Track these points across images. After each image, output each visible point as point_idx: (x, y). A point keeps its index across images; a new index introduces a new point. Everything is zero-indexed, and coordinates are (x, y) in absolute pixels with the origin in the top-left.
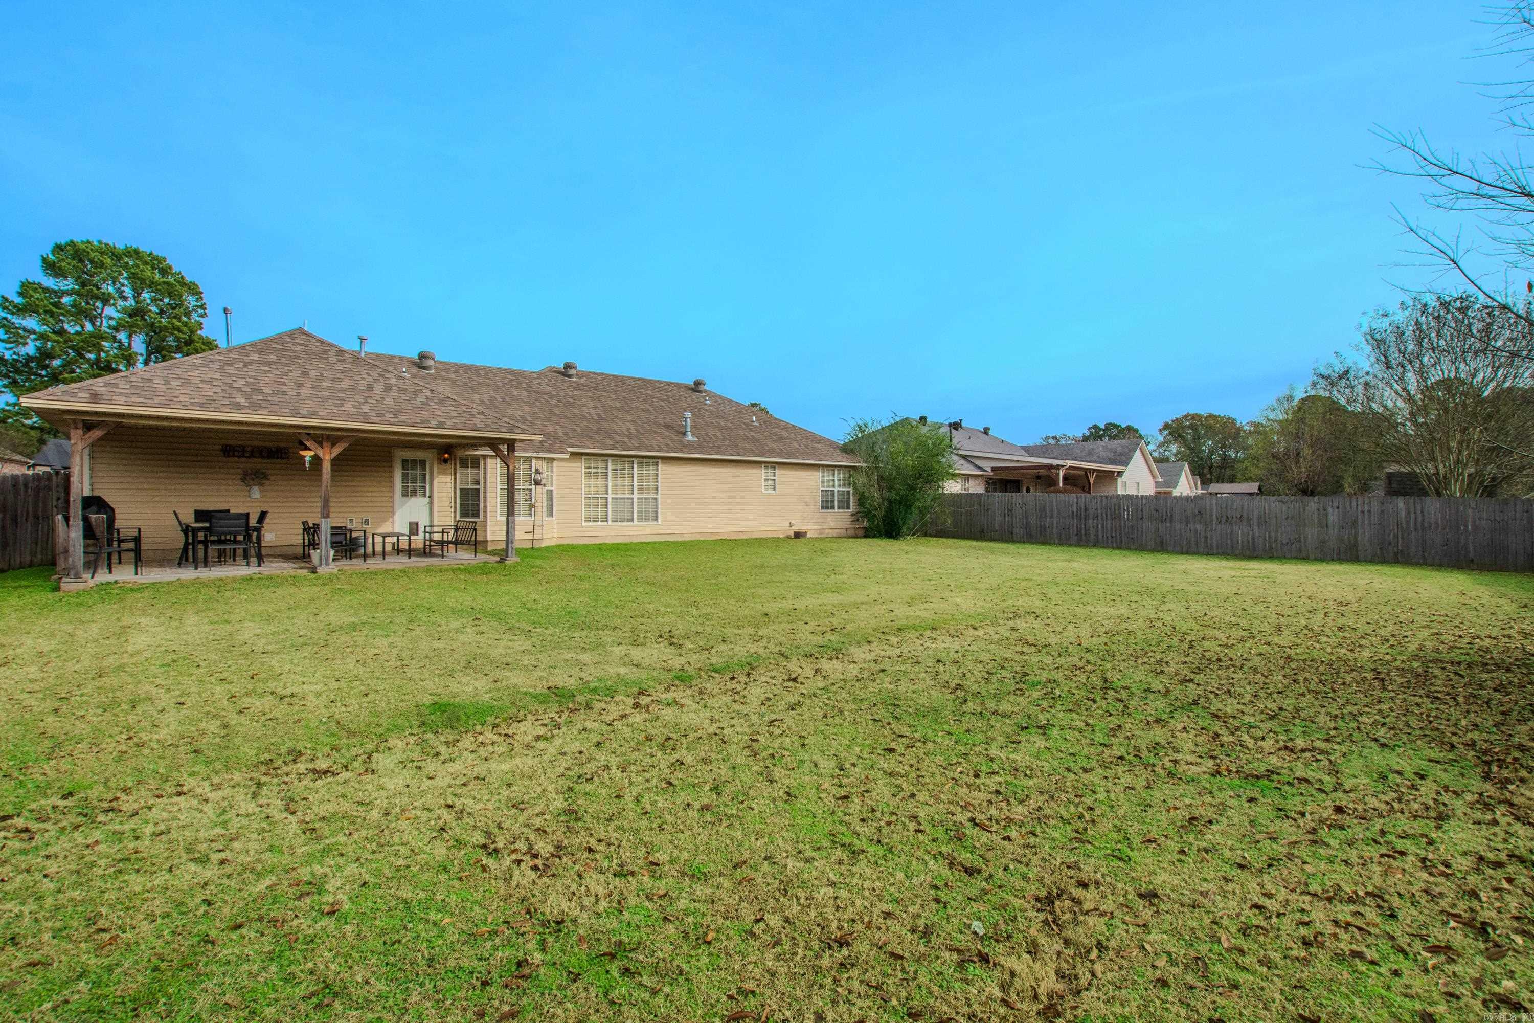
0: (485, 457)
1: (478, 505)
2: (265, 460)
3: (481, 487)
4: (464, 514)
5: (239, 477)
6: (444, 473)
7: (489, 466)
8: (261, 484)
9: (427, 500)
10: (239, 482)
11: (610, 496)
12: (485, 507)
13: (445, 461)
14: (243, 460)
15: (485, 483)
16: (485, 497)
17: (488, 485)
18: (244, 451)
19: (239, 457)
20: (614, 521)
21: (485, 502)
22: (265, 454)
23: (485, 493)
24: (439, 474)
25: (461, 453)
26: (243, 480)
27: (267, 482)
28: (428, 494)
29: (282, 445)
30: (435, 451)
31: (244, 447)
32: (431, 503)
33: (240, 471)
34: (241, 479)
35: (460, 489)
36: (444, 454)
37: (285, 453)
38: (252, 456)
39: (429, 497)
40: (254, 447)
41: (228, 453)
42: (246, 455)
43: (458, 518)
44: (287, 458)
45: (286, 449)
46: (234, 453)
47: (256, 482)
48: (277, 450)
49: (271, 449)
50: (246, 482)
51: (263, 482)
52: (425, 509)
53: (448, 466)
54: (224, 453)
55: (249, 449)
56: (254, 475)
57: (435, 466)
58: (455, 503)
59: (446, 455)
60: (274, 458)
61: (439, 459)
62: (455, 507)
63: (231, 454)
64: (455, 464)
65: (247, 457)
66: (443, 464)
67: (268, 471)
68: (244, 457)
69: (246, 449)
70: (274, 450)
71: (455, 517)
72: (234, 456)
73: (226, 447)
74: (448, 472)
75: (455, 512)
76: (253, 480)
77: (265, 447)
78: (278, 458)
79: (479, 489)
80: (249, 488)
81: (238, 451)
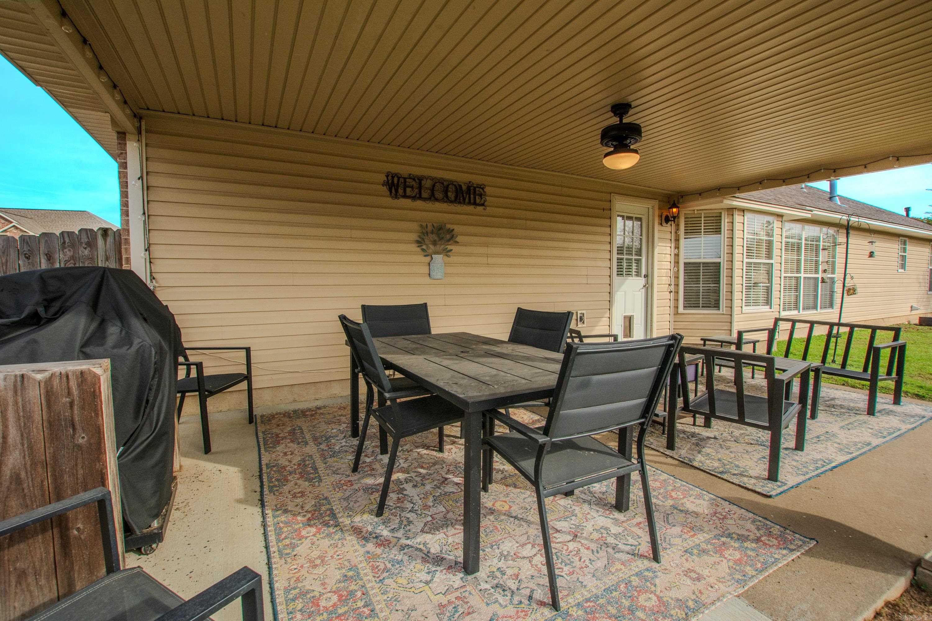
0: (731, 210)
1: (719, 290)
2: (453, 207)
3: (723, 260)
4: (692, 302)
5: (414, 236)
6: (664, 239)
7: (738, 226)
8: (447, 253)
9: (641, 281)
10: (414, 247)
11: (802, 275)
13: (667, 220)
14: (419, 204)
15: (731, 254)
18: (420, 187)
19: (414, 198)
20: (803, 308)
22: (451, 195)
24: (659, 239)
25: (695, 206)
26: (420, 243)
27: (455, 248)
28: (644, 272)
29: (477, 179)
30: (656, 203)
31: (420, 179)
32: (649, 287)
33: (415, 226)
34: (418, 242)
35: (685, 263)
36: (672, 208)
37: (481, 195)
38: (432, 198)
39: (646, 276)
40: (436, 181)
41: (397, 191)
42: (425, 195)
43: (681, 309)
44: (483, 205)
45: (482, 187)
46: (405, 191)
47: (439, 248)
48: (469, 188)
49: (460, 186)
50: (424, 247)
51: (449, 247)
52: (640, 296)
53: (669, 228)
54: (391, 192)
55: (427, 184)
56: (438, 235)
57: (657, 227)
58: (677, 285)
59: (674, 210)
60: (464, 203)
61: (661, 216)
62: (677, 292)
63: (401, 191)
64: (678, 225)
65: (425, 199)
66: (664, 224)
67: (457, 229)
68: (420, 198)
69: (423, 182)
70: (464, 188)
71: (677, 307)
72: (405, 196)
73: (393, 177)
74: (668, 236)
75: (677, 300)
76: (434, 243)
77: (452, 183)
78: (469, 203)
79: (720, 263)
80: (428, 259)
81: (412, 187)
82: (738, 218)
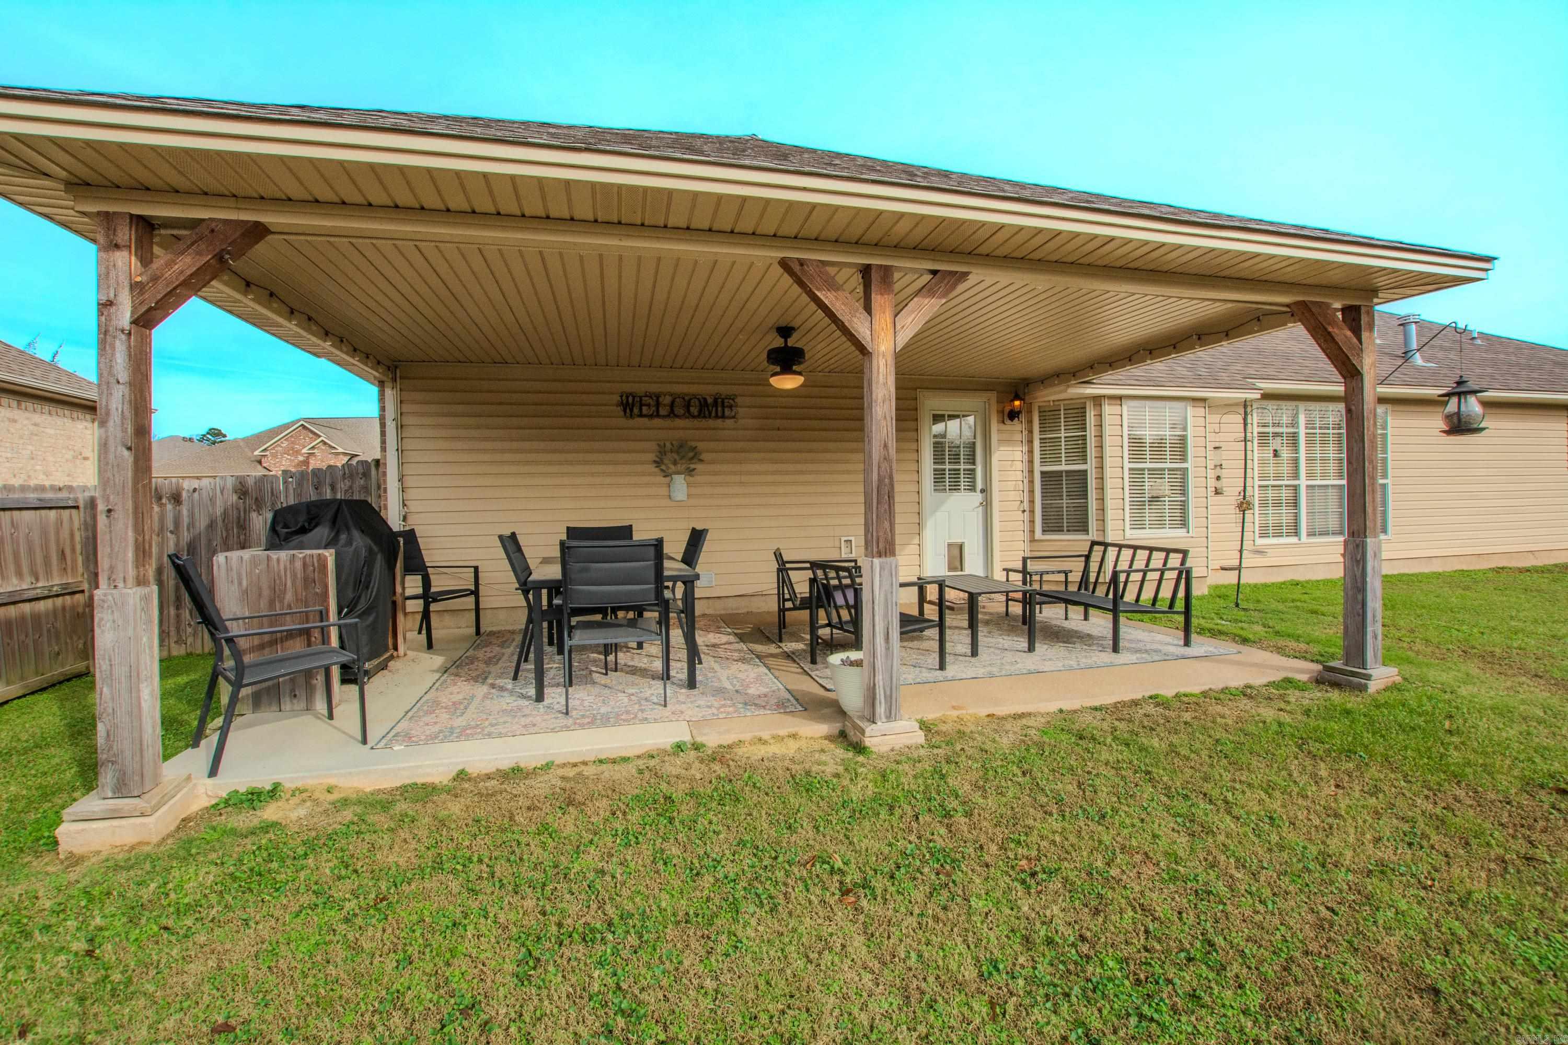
0: (1098, 400)
1: (1085, 508)
2: (696, 423)
3: (1090, 466)
4: (1052, 525)
5: (652, 456)
6: (1009, 442)
7: (1108, 420)
8: (690, 472)
9: (977, 497)
10: (652, 468)
11: (1303, 482)
12: (1102, 510)
13: (1012, 415)
14: (657, 422)
15: (1101, 458)
16: (1101, 489)
17: (1108, 462)
18: (658, 404)
19: (651, 416)
20: (1311, 534)
21: (1102, 500)
22: (694, 410)
23: (1101, 479)
24: (1000, 441)
25: (1049, 396)
26: (658, 463)
27: (699, 467)
28: (979, 485)
29: (724, 390)
30: (993, 396)
31: (658, 396)
32: (987, 505)
33: (653, 445)
34: (655, 462)
35: (1042, 473)
36: (1013, 401)
37: (731, 407)
38: (672, 414)
39: (982, 491)
40: (675, 397)
41: (631, 410)
42: (663, 412)
43: (1038, 534)
44: (734, 417)
45: (733, 397)
46: (641, 410)
47: (680, 467)
48: (716, 400)
49: (705, 399)
50: (663, 467)
51: (692, 466)
52: (976, 518)
53: (1017, 426)
54: (625, 411)
55: (667, 400)
56: (678, 453)
57: (995, 426)
58: (1032, 502)
59: (1017, 403)
60: (710, 417)
61: (1001, 412)
62: (1032, 512)
63: (636, 411)
64: (1030, 422)
65: (664, 417)
66: (1008, 422)
67: (701, 445)
68: (658, 416)
69: (661, 399)
70: (710, 401)
71: (1032, 532)
72: (641, 415)
73: (627, 397)
74: (1018, 437)
75: (1032, 522)
76: (675, 463)
77: (695, 396)
78: (717, 417)
79: (1086, 471)
80: (668, 479)
81: (649, 405)
82: (1108, 409)
